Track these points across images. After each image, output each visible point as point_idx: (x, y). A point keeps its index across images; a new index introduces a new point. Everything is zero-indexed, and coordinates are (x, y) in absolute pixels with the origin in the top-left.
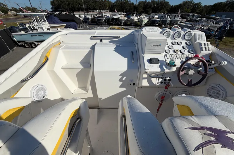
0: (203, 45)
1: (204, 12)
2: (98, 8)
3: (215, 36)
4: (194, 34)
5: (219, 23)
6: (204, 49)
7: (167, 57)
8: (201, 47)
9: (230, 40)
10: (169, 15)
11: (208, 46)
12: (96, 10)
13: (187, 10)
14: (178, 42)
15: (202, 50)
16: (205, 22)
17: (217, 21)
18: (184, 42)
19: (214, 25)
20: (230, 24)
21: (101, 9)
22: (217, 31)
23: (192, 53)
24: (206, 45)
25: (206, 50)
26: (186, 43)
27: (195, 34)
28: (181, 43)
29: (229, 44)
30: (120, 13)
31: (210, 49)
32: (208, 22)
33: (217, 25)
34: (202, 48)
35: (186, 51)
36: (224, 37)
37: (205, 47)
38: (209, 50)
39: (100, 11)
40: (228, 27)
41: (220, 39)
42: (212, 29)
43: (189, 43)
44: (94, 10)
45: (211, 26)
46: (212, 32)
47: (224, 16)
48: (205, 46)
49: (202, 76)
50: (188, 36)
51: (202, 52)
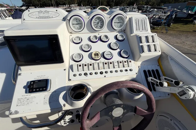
0: (144, 40)
1: (155, 4)
2: (68, 3)
3: (164, 23)
4: (128, 19)
5: (167, 12)
6: (146, 49)
7: (73, 71)
8: (141, 44)
9: (176, 26)
10: (128, 8)
11: (153, 42)
12: (66, 5)
13: (142, 3)
14: (100, 37)
15: (143, 52)
16: (157, 12)
17: (165, 11)
18: (111, 36)
19: (163, 14)
20: (175, 13)
21: (70, 4)
22: (166, 19)
23: (126, 58)
24: (150, 40)
25: (150, 50)
26: (116, 37)
27: (130, 19)
28: (106, 37)
29: (175, 30)
30: (87, 7)
31: (158, 48)
32: (158, 12)
33: (165, 14)
34: (142, 46)
35: (115, 53)
36: (172, 24)
37: (148, 44)
38: (155, 50)
39: (70, 6)
40: (174, 15)
41: (169, 25)
42: (162, 18)
43: (122, 36)
44: (64, 5)
45: (161, 15)
46: (162, 20)
47: (170, 7)
48: (148, 41)
49: (143, 118)
50: (119, 24)
51: (143, 55)
